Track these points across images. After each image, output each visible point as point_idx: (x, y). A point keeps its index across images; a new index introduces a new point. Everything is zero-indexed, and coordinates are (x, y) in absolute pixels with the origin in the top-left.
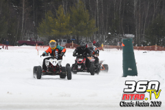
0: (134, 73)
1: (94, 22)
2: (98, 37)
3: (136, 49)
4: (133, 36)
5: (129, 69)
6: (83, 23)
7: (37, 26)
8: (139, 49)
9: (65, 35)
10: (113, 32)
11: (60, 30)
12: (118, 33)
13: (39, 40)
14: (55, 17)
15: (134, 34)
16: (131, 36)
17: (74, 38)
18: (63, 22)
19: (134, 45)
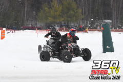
0: (112, 50)
1: (80, 11)
2: (83, 23)
3: (113, 31)
4: (111, 21)
5: (107, 47)
6: (71, 12)
7: (37, 15)
8: (115, 31)
9: (58, 21)
10: (95, 18)
11: (54, 17)
12: (99, 19)
13: (38, 25)
14: (50, 8)
15: (112, 20)
16: (109, 21)
17: (65, 23)
18: (56, 11)
19: (112, 28)
